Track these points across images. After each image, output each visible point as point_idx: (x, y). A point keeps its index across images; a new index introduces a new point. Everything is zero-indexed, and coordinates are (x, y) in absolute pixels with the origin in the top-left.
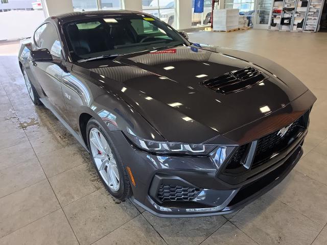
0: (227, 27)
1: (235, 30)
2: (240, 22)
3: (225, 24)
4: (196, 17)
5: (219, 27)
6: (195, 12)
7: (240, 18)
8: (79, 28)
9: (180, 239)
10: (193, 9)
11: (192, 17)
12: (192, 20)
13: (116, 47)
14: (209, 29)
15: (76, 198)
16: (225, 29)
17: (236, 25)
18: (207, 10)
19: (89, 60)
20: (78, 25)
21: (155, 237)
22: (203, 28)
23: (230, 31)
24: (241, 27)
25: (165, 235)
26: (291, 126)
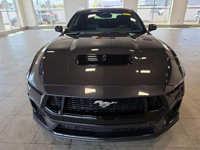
25: (41, 130)
26: (113, 103)
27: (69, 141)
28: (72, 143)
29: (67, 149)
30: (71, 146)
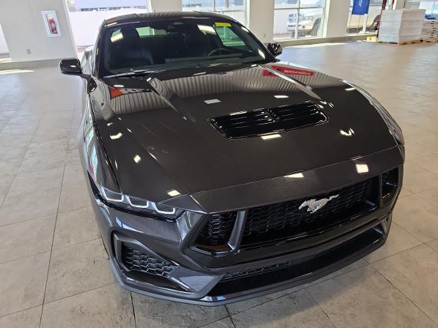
0: (400, 37)
1: (413, 43)
2: (424, 30)
3: (397, 32)
4: (355, 21)
5: (388, 37)
6: (353, 13)
7: (425, 24)
8: (140, 35)
9: (154, 323)
10: (351, 9)
11: (349, 21)
12: (348, 25)
13: (167, 60)
14: (374, 39)
15: (72, 242)
16: (397, 40)
17: (418, 34)
18: (374, 10)
19: (117, 75)
20: (139, 30)
21: (126, 312)
22: (364, 38)
23: (405, 44)
24: (426, 37)
25: (140, 314)
26: (333, 199)
27: (223, 310)
28: (231, 311)
29: (229, 327)
30: (233, 316)
